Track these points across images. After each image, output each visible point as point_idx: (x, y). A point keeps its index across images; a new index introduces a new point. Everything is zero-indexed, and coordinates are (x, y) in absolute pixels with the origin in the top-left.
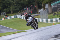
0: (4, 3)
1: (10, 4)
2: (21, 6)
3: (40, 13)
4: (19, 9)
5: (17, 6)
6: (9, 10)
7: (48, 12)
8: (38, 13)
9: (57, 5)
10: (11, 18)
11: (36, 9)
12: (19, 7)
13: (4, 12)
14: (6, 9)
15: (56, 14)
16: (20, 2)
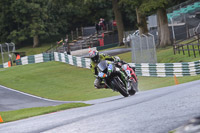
0: (10, 12)
1: (28, 16)
2: (65, 23)
3: (129, 44)
4: (60, 30)
5: (51, 21)
6: (28, 36)
7: (158, 40)
8: (122, 44)
9: (188, 19)
10: (31, 60)
11: (116, 32)
12: (59, 24)
13: (9, 41)
14: (15, 32)
15: (185, 47)
16: (62, 10)
